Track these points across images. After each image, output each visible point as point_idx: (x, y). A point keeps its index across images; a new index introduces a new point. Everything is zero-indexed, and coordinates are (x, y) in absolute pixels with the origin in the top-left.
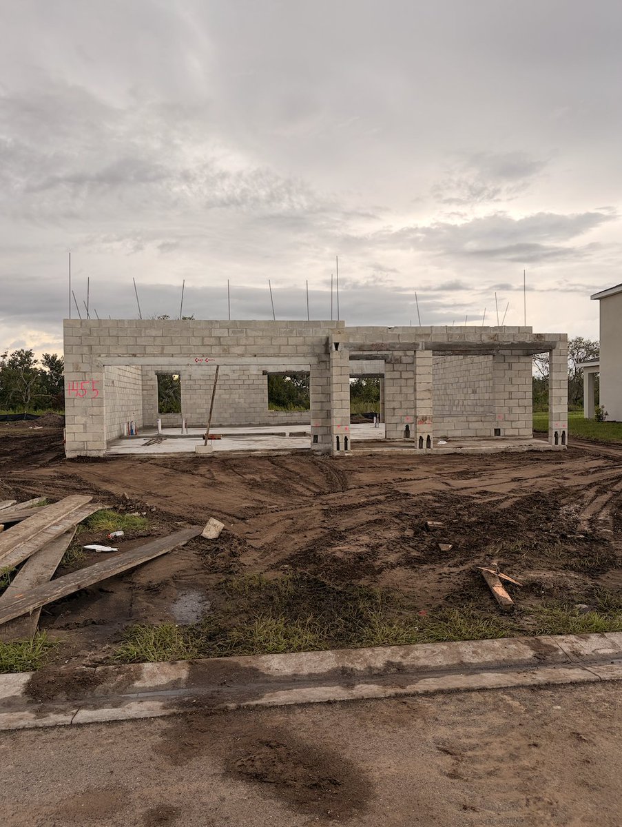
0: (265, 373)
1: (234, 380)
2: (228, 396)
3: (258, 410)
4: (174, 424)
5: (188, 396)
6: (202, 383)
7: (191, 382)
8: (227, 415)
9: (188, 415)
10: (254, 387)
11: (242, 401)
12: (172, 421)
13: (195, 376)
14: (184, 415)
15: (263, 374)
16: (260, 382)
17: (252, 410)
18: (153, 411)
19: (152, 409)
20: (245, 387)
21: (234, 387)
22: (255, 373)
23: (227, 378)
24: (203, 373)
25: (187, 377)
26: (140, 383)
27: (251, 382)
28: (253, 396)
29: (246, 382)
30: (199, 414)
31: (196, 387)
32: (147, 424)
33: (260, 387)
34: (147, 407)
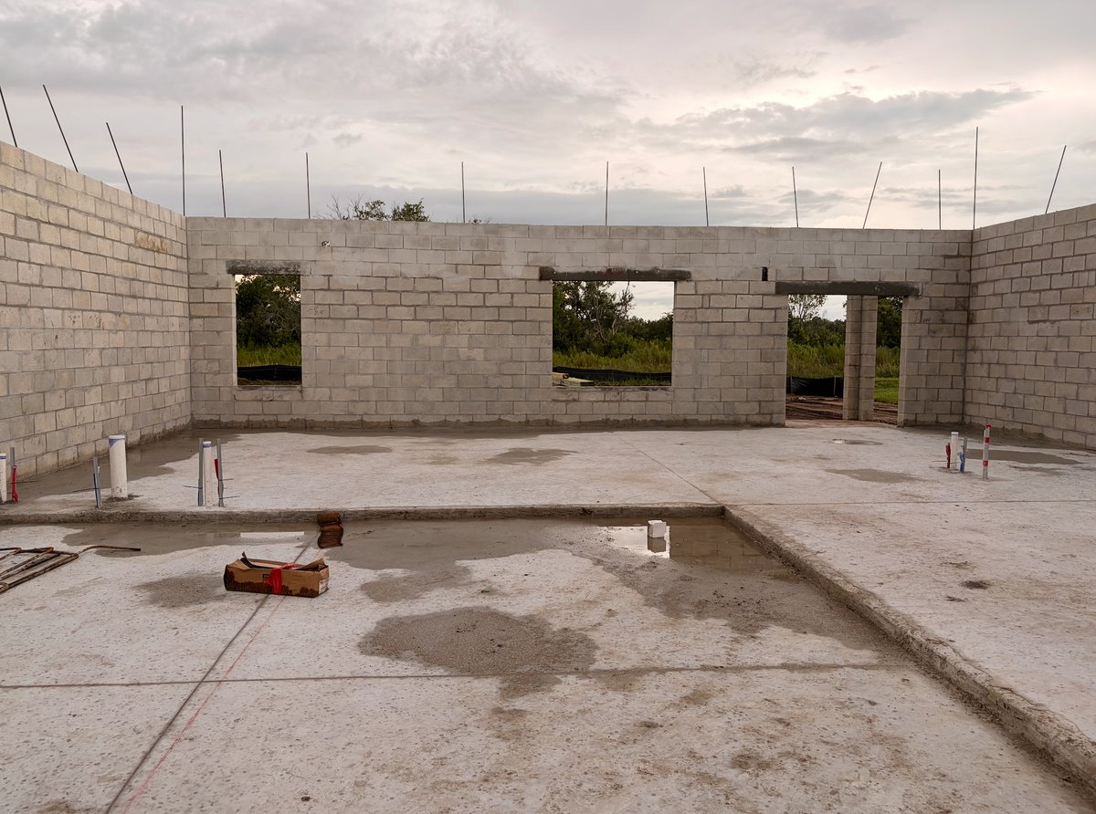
0: (545, 274)
1: (456, 293)
2: (436, 341)
3: (523, 381)
4: (281, 419)
5: (322, 338)
6: (363, 299)
7: (332, 298)
8: (433, 395)
9: (323, 393)
10: (512, 315)
11: (478, 354)
12: (274, 408)
13: (341, 280)
14: (309, 392)
15: (541, 279)
16: (532, 300)
17: (508, 381)
18: (220, 380)
19: (217, 373)
20: (489, 314)
21: (456, 313)
22: (518, 272)
23: (435, 286)
24: (367, 269)
25: (321, 282)
26: (183, 295)
27: (505, 300)
28: (512, 341)
29: (492, 300)
30: (353, 389)
31: (347, 311)
32: (204, 414)
33: (532, 315)
34: (202, 366)
